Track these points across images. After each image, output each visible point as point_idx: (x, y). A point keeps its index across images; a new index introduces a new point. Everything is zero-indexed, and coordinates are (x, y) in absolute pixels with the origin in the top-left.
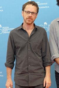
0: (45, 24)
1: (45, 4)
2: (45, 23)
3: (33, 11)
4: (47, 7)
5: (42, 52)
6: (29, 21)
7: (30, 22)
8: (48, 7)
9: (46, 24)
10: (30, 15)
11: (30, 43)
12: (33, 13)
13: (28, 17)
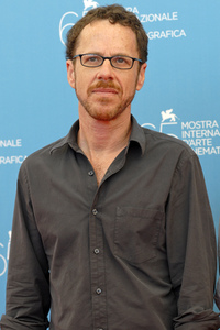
0: (168, 120)
1: (165, 17)
2: (167, 115)
3: (116, 52)
4: (173, 34)
5: (166, 262)
6: (104, 101)
7: (111, 108)
8: (183, 33)
9: (173, 117)
10: (106, 69)
11: (99, 220)
12: (117, 59)
13: (96, 82)
